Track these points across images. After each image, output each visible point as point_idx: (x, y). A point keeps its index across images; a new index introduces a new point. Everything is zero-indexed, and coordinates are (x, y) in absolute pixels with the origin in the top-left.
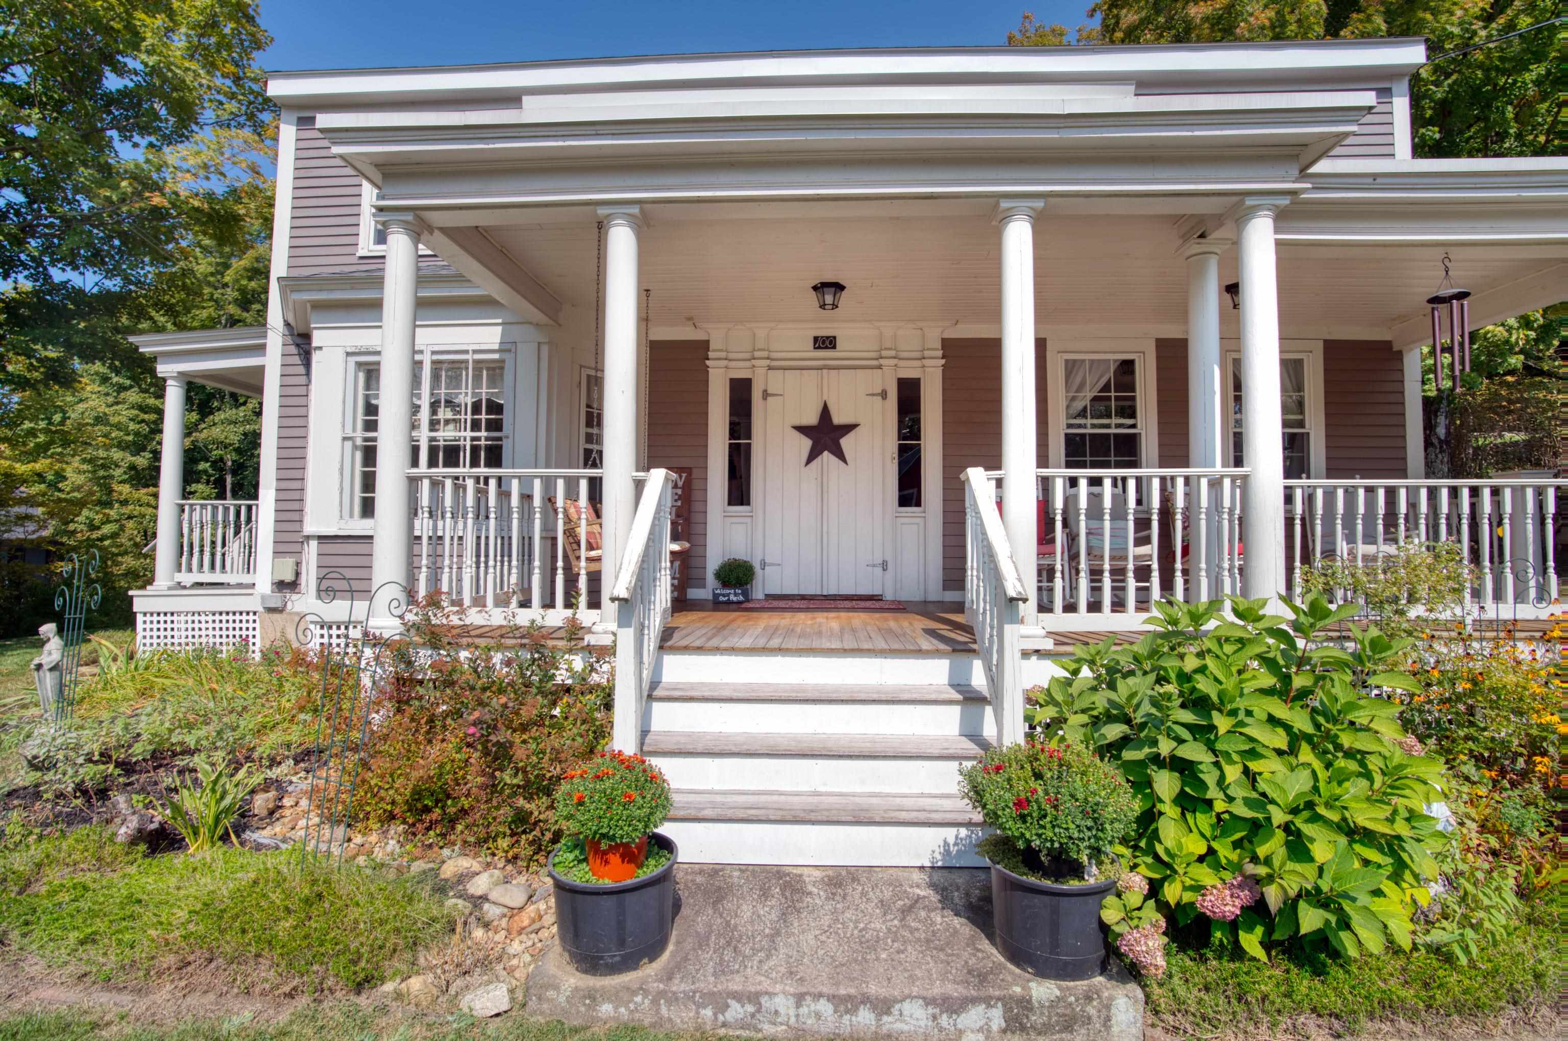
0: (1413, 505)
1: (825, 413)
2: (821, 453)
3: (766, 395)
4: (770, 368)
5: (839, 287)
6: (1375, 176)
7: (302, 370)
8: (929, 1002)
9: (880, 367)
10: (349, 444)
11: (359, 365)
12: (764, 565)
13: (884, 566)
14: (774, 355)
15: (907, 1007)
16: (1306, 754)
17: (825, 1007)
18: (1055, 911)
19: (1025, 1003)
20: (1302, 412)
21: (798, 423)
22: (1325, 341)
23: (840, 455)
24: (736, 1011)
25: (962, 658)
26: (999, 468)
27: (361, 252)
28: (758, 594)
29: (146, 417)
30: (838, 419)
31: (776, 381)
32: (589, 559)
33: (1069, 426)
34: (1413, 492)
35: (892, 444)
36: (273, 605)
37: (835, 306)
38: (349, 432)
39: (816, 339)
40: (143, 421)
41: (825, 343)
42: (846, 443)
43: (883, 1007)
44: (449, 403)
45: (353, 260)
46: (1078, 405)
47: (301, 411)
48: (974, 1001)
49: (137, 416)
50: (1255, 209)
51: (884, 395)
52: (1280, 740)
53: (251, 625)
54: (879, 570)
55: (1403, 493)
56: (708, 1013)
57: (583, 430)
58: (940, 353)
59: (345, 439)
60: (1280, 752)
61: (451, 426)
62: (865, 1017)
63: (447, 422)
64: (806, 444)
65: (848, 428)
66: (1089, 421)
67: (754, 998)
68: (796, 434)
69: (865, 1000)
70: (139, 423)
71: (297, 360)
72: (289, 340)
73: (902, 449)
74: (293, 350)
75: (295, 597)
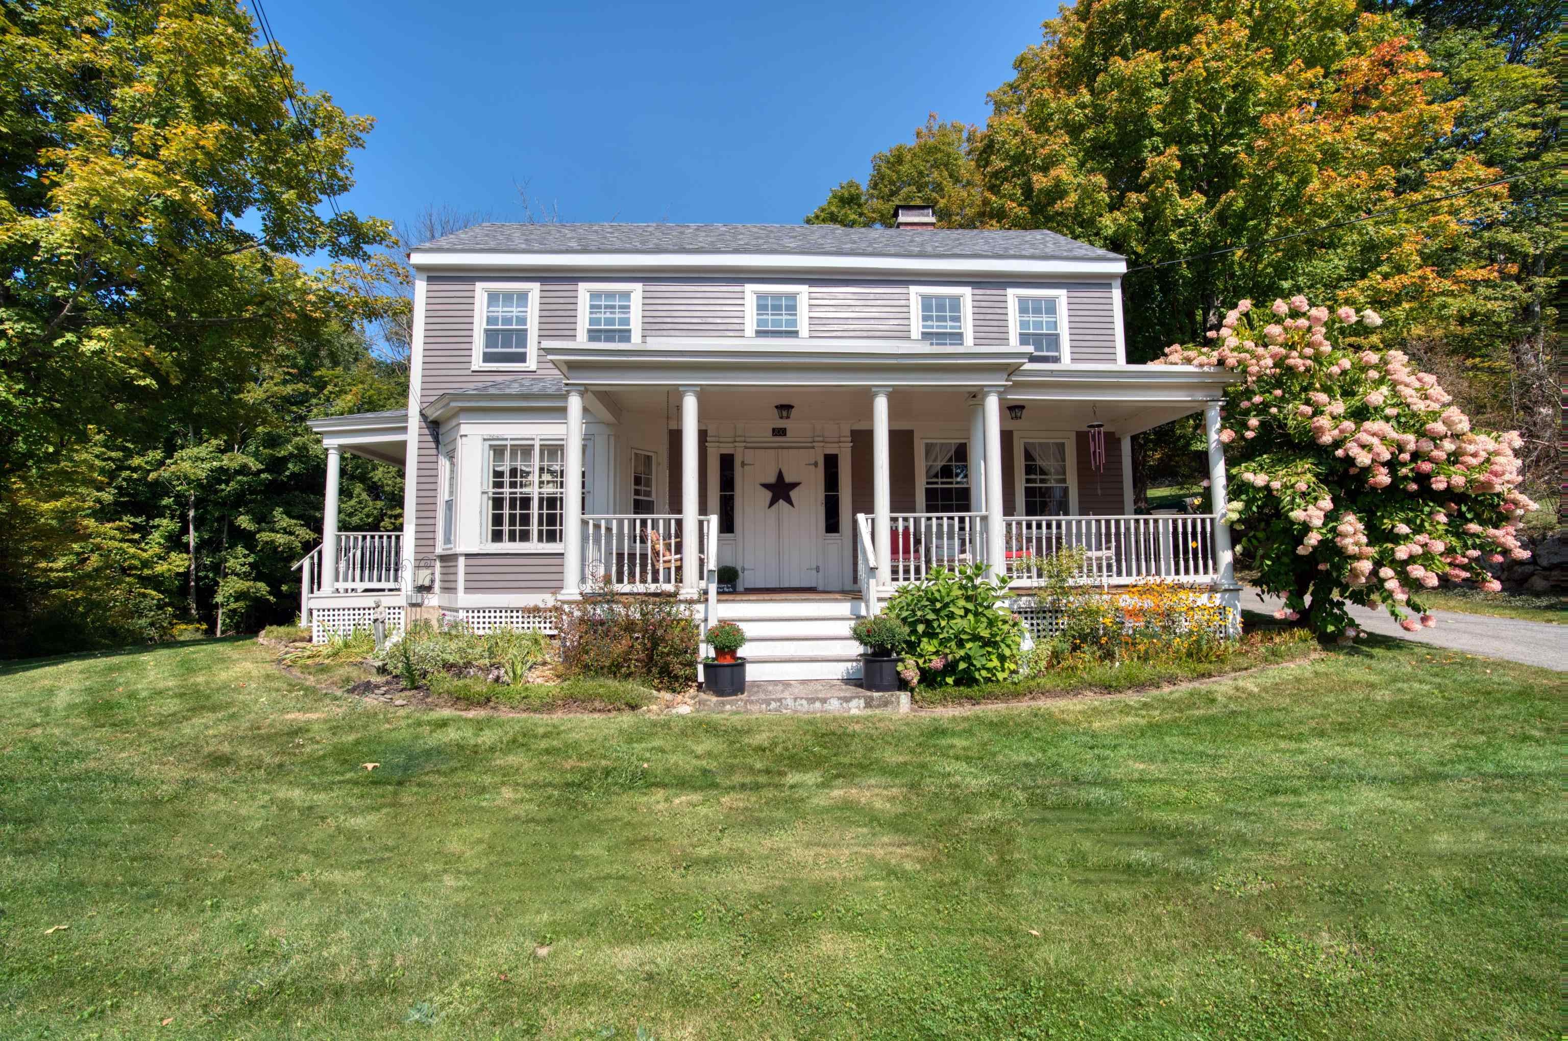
0: (1127, 529)
1: (780, 475)
2: (777, 501)
3: (743, 464)
4: (746, 448)
5: (789, 407)
6: (1052, 371)
7: (433, 445)
8: (839, 698)
9: (813, 447)
10: (485, 496)
11: (491, 446)
12: (743, 569)
13: (818, 569)
14: (748, 440)
15: (832, 701)
16: (970, 617)
17: (804, 702)
18: (881, 667)
19: (872, 698)
20: (1064, 474)
21: (764, 481)
22: (1077, 433)
23: (790, 502)
24: (773, 705)
25: (856, 602)
26: (872, 512)
27: (474, 368)
28: (740, 588)
29: (113, 454)
30: (788, 479)
31: (749, 456)
32: (665, 562)
33: (928, 483)
34: (1127, 522)
35: (821, 495)
36: (414, 601)
37: (788, 417)
38: (485, 489)
39: (774, 430)
40: (110, 459)
41: (780, 432)
42: (793, 494)
43: (824, 701)
44: (549, 471)
45: (469, 372)
46: (933, 472)
47: (433, 473)
48: (854, 697)
49: (104, 453)
50: (989, 392)
51: (816, 464)
52: (962, 612)
53: (397, 616)
54: (814, 572)
55: (1122, 523)
56: (764, 706)
57: (633, 487)
58: (850, 439)
59: (483, 493)
60: (961, 617)
61: (551, 485)
62: (818, 705)
63: (548, 482)
64: (768, 495)
65: (794, 485)
66: (940, 480)
67: (780, 700)
68: (763, 489)
69: (818, 699)
70: (104, 460)
71: (430, 438)
72: (423, 425)
73: (827, 497)
74: (426, 431)
75: (430, 596)
